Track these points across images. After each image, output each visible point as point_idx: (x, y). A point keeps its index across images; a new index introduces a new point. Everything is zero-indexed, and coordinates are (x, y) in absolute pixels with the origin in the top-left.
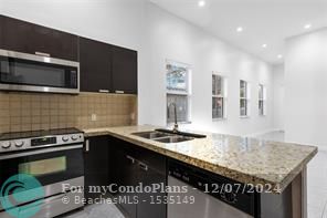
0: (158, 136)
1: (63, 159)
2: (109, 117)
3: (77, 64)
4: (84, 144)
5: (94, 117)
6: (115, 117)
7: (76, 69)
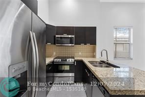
0: (100, 63)
1: (69, 66)
2: (85, 54)
3: (73, 36)
4: (74, 62)
5: (80, 53)
6: (88, 54)
7: (73, 38)
